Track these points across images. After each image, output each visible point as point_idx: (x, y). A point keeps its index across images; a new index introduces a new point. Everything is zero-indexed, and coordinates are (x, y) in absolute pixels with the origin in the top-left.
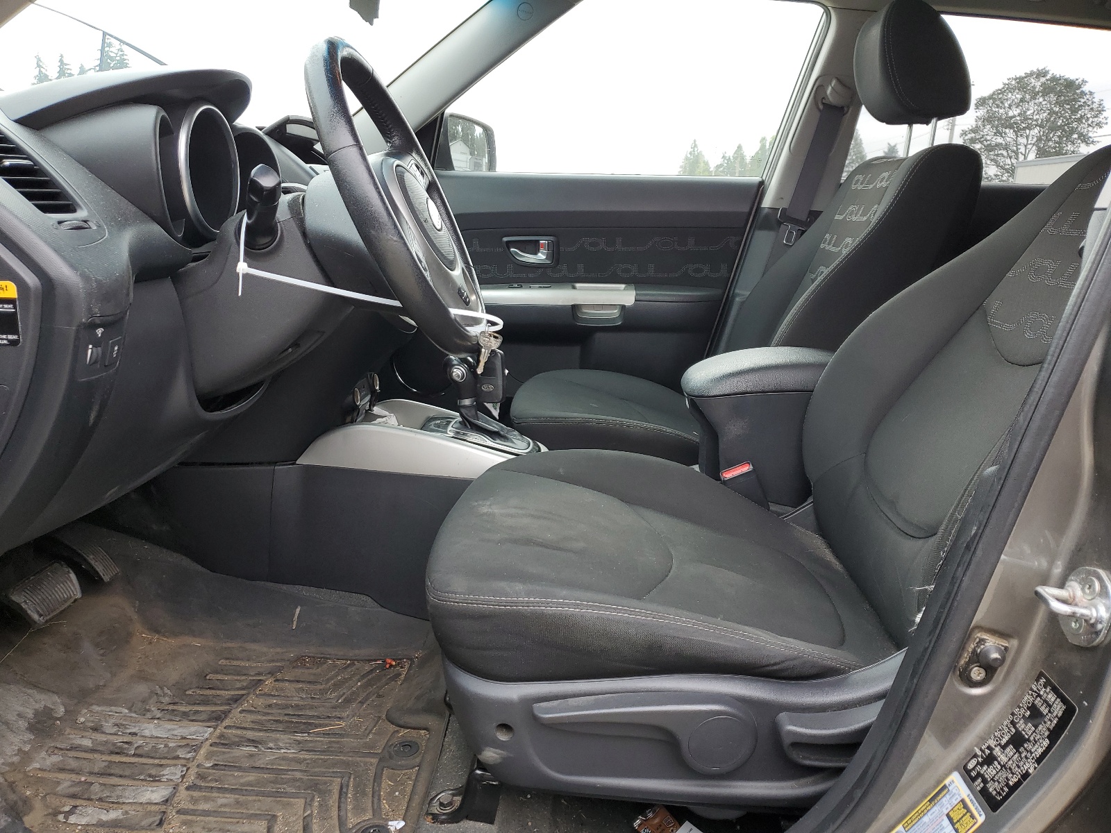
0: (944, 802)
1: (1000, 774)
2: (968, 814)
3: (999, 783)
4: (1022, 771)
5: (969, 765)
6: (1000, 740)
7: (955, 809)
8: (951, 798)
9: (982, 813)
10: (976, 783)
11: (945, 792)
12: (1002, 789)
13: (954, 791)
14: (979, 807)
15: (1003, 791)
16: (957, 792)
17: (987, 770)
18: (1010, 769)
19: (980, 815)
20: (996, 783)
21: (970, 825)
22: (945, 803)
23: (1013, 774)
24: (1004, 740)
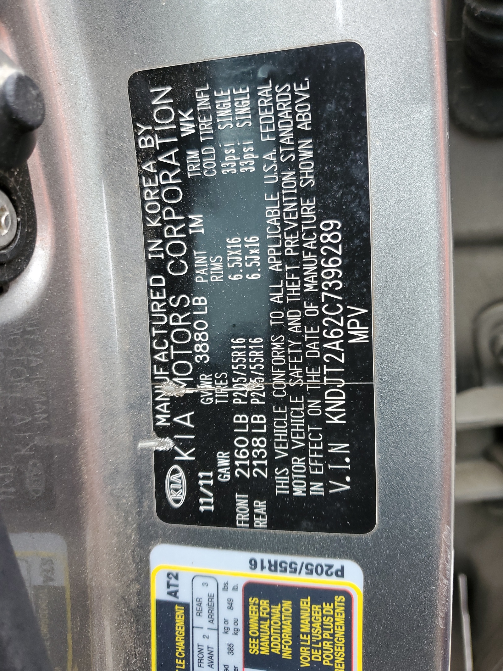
0: (205, 643)
1: (280, 432)
2: (305, 604)
3: (302, 452)
4: (333, 363)
5: (171, 496)
6: (190, 358)
7: (254, 627)
8: (211, 615)
9: (337, 563)
10: (242, 516)
11: (180, 622)
12: (329, 458)
13: (202, 593)
14: (315, 561)
15: (338, 458)
16: (212, 589)
17: (233, 459)
18: (296, 391)
19: (341, 573)
20: (298, 463)
21: (340, 620)
22: (212, 642)
23: (318, 394)
24: (199, 347)
